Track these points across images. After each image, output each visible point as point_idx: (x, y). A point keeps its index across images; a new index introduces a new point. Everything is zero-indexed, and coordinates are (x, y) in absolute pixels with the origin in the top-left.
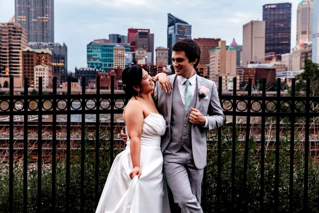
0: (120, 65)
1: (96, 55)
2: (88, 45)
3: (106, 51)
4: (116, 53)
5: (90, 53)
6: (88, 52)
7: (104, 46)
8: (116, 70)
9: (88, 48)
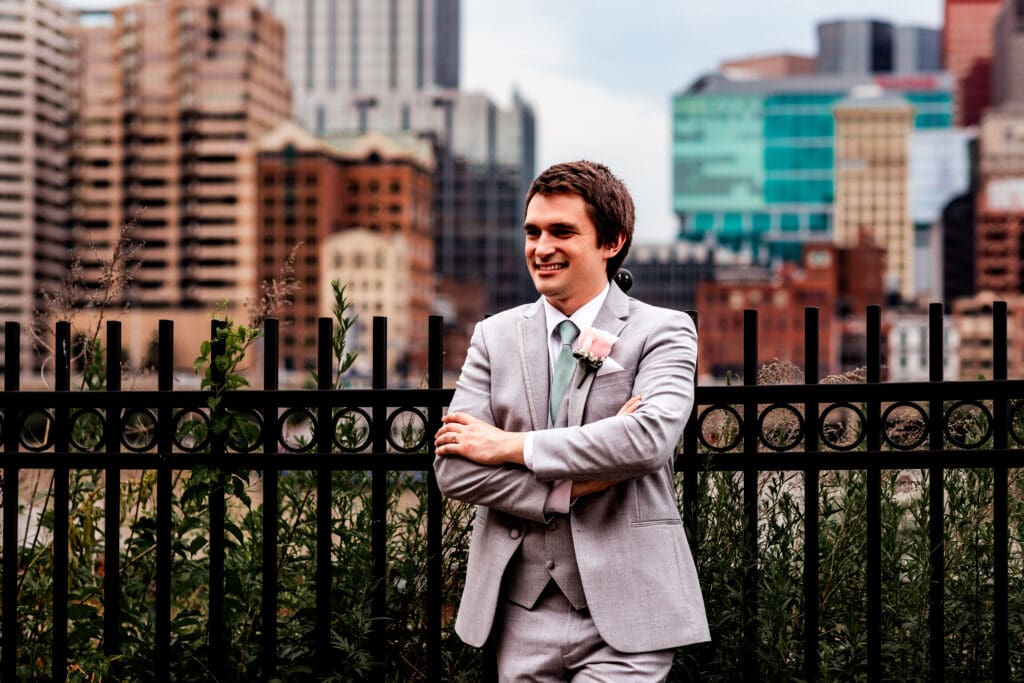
0: (881, 216)
1: (728, 159)
2: (679, 99)
3: (797, 126)
4: (854, 144)
5: (690, 150)
6: (679, 137)
7: (783, 98)
8: (842, 256)
9: (679, 116)
